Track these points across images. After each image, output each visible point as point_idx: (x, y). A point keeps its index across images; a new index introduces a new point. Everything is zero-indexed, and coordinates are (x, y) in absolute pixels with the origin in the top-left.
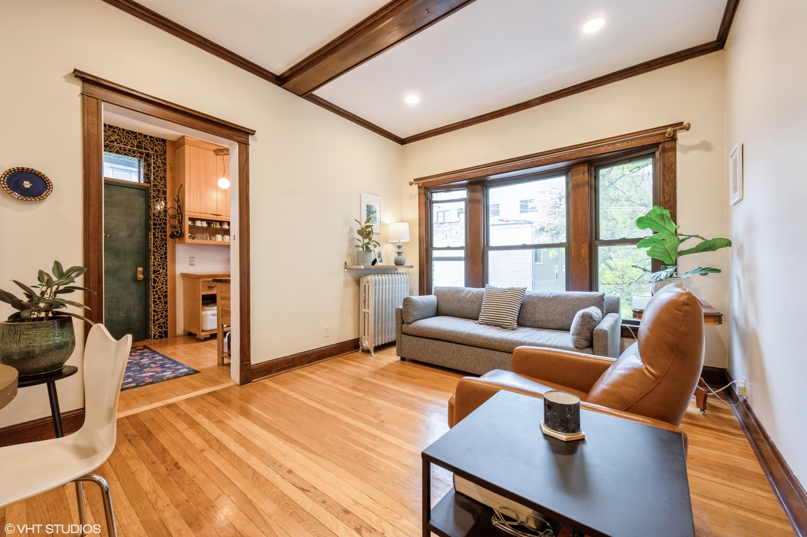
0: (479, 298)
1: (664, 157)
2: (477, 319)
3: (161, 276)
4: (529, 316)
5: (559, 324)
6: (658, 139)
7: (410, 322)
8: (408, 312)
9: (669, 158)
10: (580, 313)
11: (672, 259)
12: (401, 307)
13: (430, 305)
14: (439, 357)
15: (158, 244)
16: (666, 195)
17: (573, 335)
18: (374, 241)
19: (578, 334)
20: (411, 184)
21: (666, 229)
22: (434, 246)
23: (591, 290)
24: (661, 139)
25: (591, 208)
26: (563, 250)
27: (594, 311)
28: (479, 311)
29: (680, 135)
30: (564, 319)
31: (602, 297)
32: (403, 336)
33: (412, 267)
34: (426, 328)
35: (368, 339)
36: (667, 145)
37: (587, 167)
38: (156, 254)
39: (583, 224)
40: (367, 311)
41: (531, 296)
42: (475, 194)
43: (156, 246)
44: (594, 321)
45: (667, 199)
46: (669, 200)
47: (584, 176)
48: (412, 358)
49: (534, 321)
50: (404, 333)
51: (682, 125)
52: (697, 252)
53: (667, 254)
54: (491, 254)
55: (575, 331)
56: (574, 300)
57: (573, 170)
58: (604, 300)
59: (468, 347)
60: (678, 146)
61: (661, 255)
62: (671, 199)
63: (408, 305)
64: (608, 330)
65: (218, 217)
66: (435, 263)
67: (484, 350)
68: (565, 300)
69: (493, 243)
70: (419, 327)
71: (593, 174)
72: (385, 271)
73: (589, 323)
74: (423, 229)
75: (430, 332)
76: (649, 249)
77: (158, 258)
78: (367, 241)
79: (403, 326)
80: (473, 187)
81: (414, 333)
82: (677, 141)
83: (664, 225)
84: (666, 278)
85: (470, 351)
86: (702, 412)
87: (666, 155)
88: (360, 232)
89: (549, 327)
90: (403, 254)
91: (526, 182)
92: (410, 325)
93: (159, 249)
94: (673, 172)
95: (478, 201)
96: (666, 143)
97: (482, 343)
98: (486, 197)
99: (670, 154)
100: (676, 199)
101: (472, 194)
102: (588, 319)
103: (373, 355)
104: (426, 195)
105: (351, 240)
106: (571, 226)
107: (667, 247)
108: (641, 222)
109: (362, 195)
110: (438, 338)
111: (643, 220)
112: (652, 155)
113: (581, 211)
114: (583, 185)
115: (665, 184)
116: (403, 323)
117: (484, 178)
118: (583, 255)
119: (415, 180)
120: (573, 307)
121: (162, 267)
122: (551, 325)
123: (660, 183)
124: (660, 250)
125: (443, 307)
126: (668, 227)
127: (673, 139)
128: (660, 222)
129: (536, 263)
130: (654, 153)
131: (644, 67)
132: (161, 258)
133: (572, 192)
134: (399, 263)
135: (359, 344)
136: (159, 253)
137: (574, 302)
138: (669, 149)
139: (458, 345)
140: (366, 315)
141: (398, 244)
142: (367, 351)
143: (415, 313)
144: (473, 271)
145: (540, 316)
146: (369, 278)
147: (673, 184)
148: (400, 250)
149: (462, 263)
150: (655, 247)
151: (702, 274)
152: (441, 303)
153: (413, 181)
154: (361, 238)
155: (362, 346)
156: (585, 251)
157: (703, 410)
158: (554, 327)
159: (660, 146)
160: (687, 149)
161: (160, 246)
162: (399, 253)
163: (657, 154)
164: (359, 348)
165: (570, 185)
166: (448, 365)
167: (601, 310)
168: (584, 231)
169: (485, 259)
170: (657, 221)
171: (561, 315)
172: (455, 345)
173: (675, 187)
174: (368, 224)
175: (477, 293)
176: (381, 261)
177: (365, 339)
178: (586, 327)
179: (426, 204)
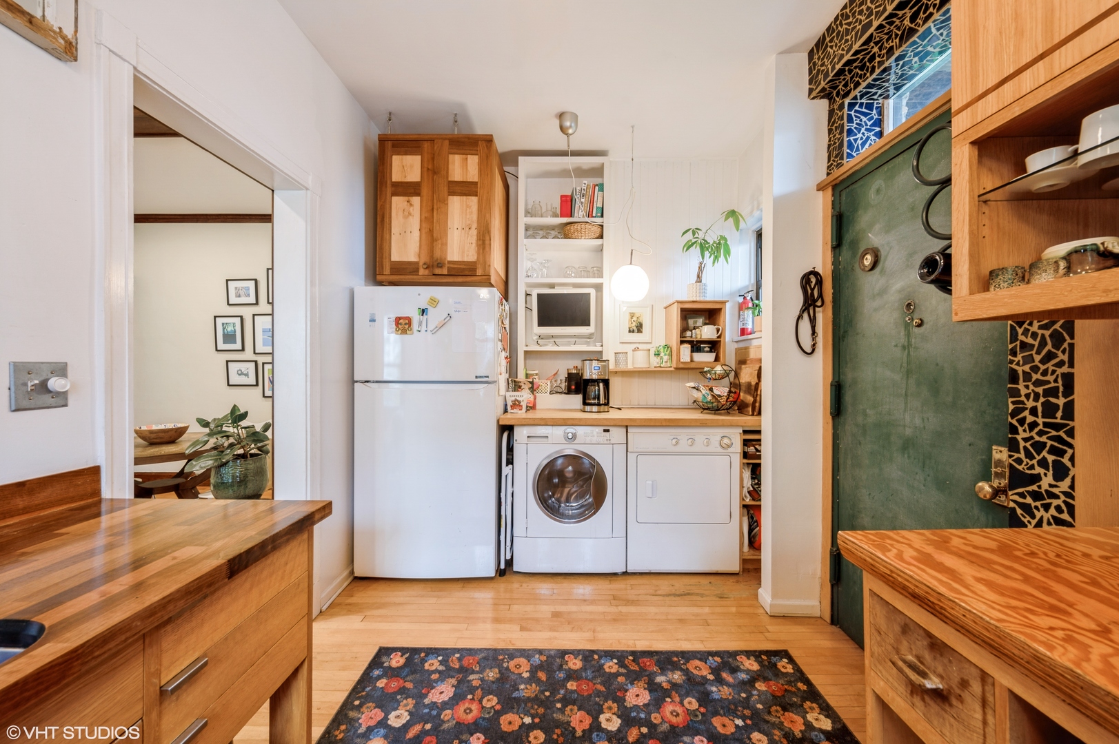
3: (1047, 507)
15: (1034, 335)
38: (1021, 386)
43: (1024, 346)
77: (1034, 411)
93: (1037, 358)
121: (1051, 458)
132: (1050, 410)
136: (1038, 383)
161: (1043, 343)
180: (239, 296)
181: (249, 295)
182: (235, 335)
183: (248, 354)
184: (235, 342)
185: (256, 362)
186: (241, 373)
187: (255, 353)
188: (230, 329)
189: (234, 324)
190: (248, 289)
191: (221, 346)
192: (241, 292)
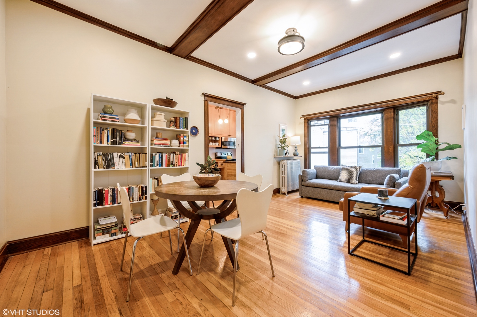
0: (339, 171)
1: (432, 106)
2: (338, 180)
4: (363, 178)
5: (379, 182)
6: (429, 98)
7: (306, 180)
8: (305, 176)
9: (434, 107)
10: (389, 176)
11: (433, 153)
12: (301, 174)
13: (314, 174)
14: (321, 195)
16: (433, 124)
17: (385, 185)
18: (286, 145)
19: (388, 184)
20: (301, 118)
21: (431, 140)
22: (312, 147)
23: (394, 167)
24: (430, 98)
25: (395, 129)
26: (380, 149)
27: (396, 176)
28: (338, 176)
29: (440, 96)
30: (381, 180)
31: (400, 170)
32: (302, 187)
33: (301, 156)
34: (314, 183)
35: (284, 188)
36: (433, 101)
37: (392, 110)
39: (391, 137)
40: (284, 176)
41: (364, 169)
42: (334, 122)
44: (395, 179)
45: (433, 125)
46: (435, 126)
47: (391, 114)
48: (307, 196)
49: (366, 181)
50: (303, 186)
51: (441, 92)
52: (445, 150)
53: (430, 151)
54: (342, 151)
55: (386, 183)
56: (386, 171)
57: (385, 111)
58: (401, 171)
59: (335, 191)
60: (439, 101)
61: (428, 151)
62: (436, 125)
63: (305, 173)
64: (401, 182)
65: (212, 135)
66: (312, 155)
67: (343, 192)
68: (381, 171)
69: (342, 145)
70: (311, 183)
71: (396, 113)
72: (289, 158)
73: (393, 180)
74: (307, 139)
75: (316, 185)
76: (421, 149)
78: (283, 145)
79: (302, 182)
80: (332, 119)
81: (308, 185)
82: (439, 99)
83: (429, 138)
84: (429, 161)
85: (336, 193)
86: (446, 218)
87: (433, 106)
88: (281, 142)
89: (373, 183)
90: (297, 151)
91: (360, 116)
92: (306, 182)
94: (437, 113)
95: (335, 126)
96: (433, 100)
97: (342, 189)
98: (339, 123)
99: (435, 105)
100: (438, 126)
101: (332, 122)
102: (393, 178)
103: (287, 195)
104: (308, 123)
105: (276, 145)
106: (384, 137)
107: (430, 148)
108: (418, 137)
109: (280, 124)
110: (321, 187)
111: (419, 137)
112: (426, 105)
113: (389, 130)
114: (391, 118)
115: (433, 118)
116: (303, 181)
117: (339, 115)
118: (391, 151)
119: (302, 116)
120: (385, 174)
122: (374, 182)
123: (430, 118)
124: (427, 150)
125: (319, 174)
126: (431, 139)
127: (437, 98)
128: (428, 137)
129: (360, 154)
130: (427, 104)
131: (422, 65)
133: (385, 121)
134: (295, 155)
135: (280, 191)
137: (386, 172)
138: (434, 103)
139: (330, 190)
140: (284, 178)
141: (295, 146)
142: (284, 194)
143: (308, 177)
144: (332, 158)
145: (368, 178)
146: (285, 161)
147: (437, 119)
148: (296, 149)
149: (327, 155)
150: (424, 148)
151: (447, 160)
152: (318, 173)
153: (301, 117)
154: (281, 144)
155: (281, 191)
156: (391, 149)
157: (447, 217)
158: (376, 183)
159: (430, 101)
160: (443, 103)
162: (296, 150)
163: (429, 104)
164: (279, 192)
165: (384, 118)
166: (325, 199)
167: (399, 175)
168: (391, 140)
169: (339, 152)
170: (426, 137)
171: (380, 178)
172: (329, 190)
173: (438, 120)
174: (284, 138)
175: (337, 168)
176: (289, 154)
177: (283, 188)
178: (391, 181)
179: (308, 127)
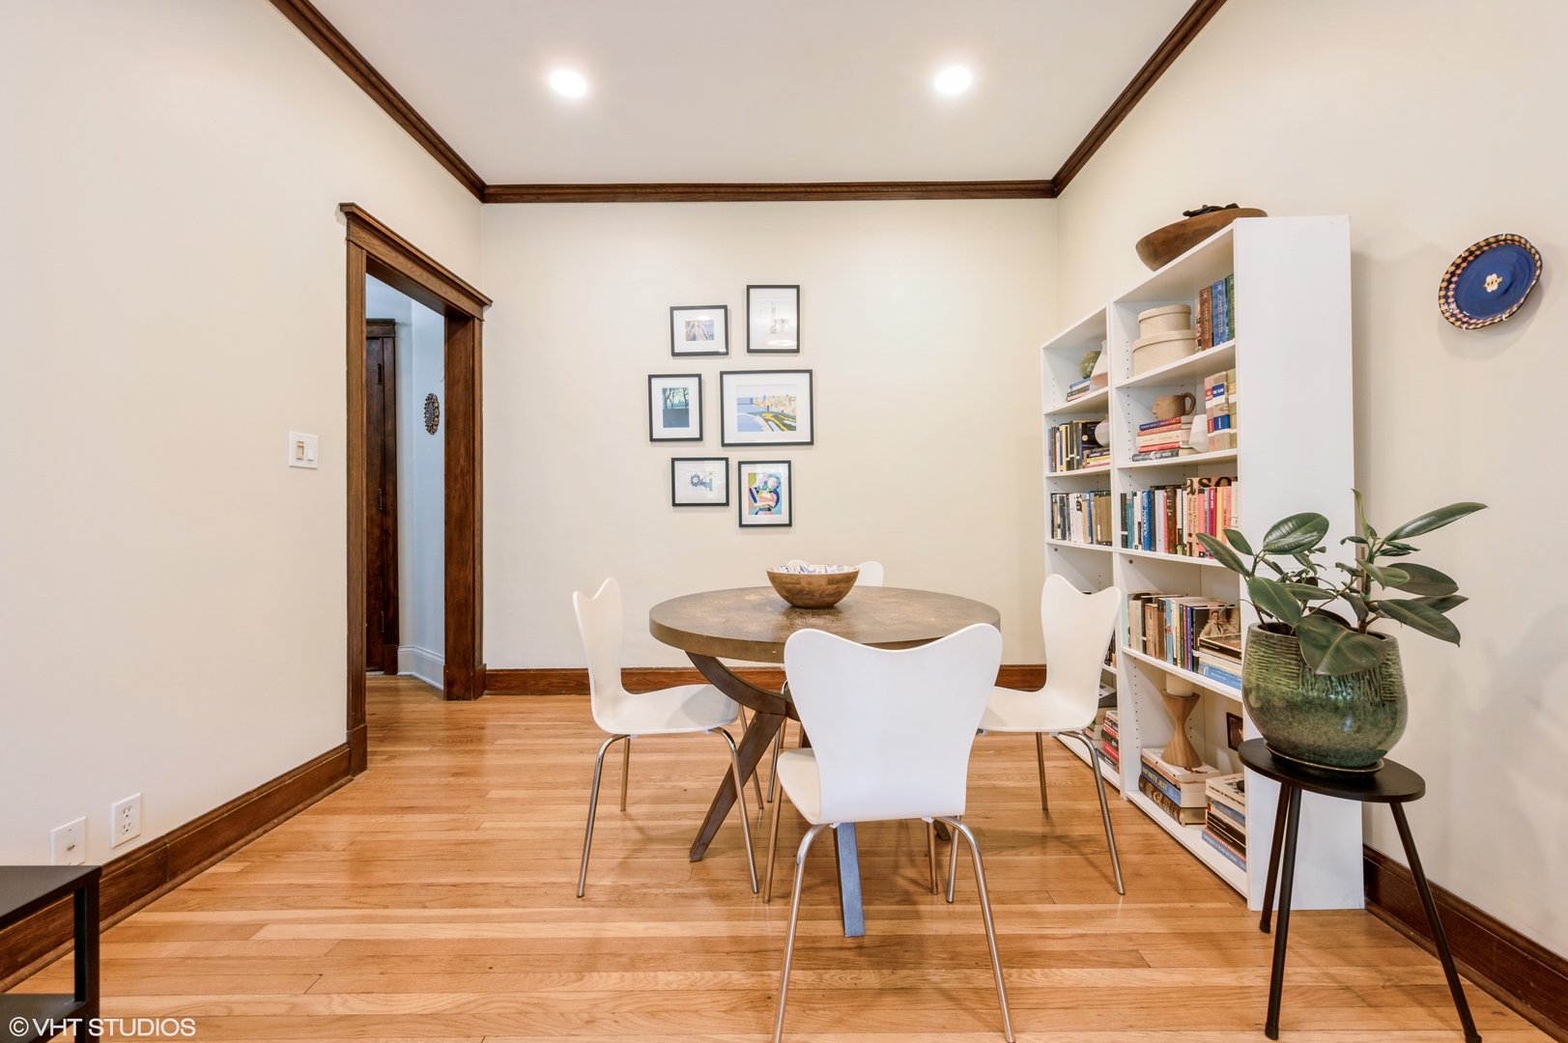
180: (694, 338)
181: (711, 337)
182: (686, 411)
183: (711, 446)
184: (686, 424)
185: (726, 459)
186: (698, 482)
187: (724, 445)
188: (678, 399)
189: (685, 389)
190: (711, 324)
191: (660, 431)
192: (697, 331)
